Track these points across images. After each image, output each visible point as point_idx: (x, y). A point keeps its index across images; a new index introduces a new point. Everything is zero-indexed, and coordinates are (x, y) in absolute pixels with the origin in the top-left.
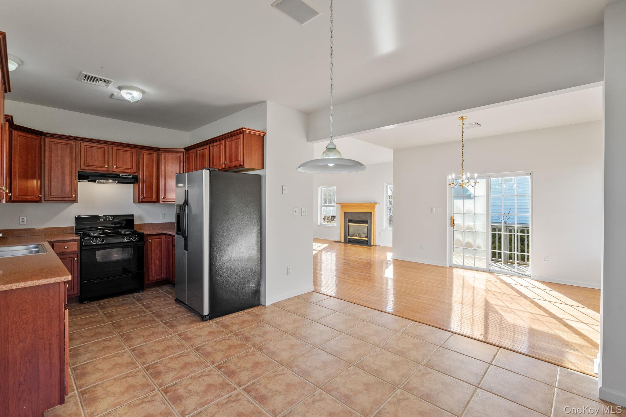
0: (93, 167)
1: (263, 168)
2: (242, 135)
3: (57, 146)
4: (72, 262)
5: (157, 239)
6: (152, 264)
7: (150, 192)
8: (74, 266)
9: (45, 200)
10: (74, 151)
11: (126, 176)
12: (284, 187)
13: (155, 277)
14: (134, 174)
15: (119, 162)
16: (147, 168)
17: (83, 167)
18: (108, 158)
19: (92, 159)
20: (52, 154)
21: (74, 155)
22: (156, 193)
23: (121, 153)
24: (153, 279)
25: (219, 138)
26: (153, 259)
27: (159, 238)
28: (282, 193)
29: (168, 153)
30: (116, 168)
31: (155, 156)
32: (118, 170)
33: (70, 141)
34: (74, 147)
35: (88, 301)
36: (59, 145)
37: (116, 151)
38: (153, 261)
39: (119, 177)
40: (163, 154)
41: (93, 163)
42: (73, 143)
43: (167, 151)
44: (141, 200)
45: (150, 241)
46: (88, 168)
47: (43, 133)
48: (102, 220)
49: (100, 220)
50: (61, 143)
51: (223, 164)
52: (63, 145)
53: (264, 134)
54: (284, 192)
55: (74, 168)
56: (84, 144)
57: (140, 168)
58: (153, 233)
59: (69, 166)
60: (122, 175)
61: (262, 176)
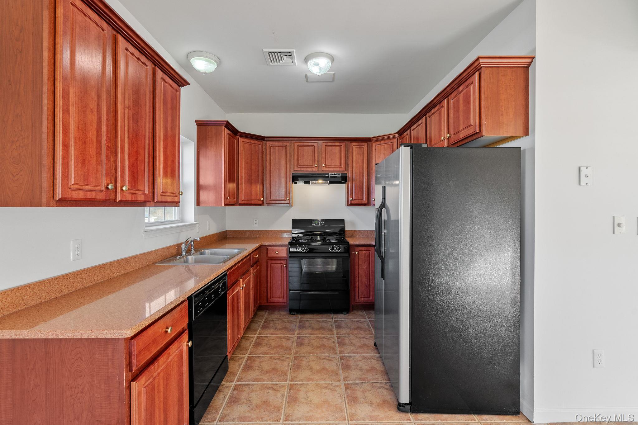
0: (304, 167)
1: (527, 133)
2: (477, 75)
3: (275, 148)
4: (282, 267)
5: (365, 252)
6: (358, 282)
7: (359, 193)
8: (284, 272)
9: (266, 203)
10: (288, 152)
11: (334, 174)
12: (582, 169)
13: (362, 299)
14: (343, 172)
15: (328, 160)
16: (356, 164)
17: (296, 168)
18: (318, 156)
19: (303, 159)
20: (271, 158)
21: (288, 157)
22: (366, 194)
23: (330, 148)
24: (360, 301)
25: (438, 98)
26: (360, 275)
27: (366, 251)
28: (579, 184)
29: (379, 143)
30: (325, 167)
31: (365, 148)
32: (327, 169)
33: (285, 142)
34: (288, 148)
35: (295, 313)
36: (276, 147)
37: (325, 147)
38: (360, 279)
39: (328, 177)
40: (374, 144)
41: (304, 164)
42: (288, 144)
43: (378, 139)
44: (350, 203)
45: (356, 253)
46: (299, 169)
47: (264, 137)
48: (315, 224)
49: (313, 224)
50: (278, 146)
51: (444, 139)
52: (279, 147)
53: (529, 60)
54: (584, 180)
55: (288, 170)
56: (296, 144)
57: (349, 164)
58: (360, 244)
59: (284, 168)
60: (331, 174)
61: (524, 150)
